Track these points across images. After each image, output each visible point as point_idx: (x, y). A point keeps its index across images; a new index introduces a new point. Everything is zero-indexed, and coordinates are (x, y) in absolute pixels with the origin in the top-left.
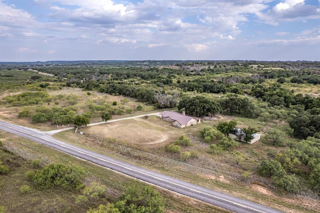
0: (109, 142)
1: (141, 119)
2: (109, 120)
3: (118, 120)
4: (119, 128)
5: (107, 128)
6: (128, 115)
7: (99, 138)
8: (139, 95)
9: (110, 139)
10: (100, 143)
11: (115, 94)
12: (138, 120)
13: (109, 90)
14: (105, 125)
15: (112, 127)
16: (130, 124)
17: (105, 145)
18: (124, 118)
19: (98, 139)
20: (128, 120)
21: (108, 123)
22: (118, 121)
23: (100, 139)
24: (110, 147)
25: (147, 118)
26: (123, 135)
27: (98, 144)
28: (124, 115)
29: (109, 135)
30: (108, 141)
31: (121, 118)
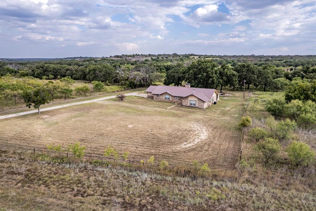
0: (57, 158)
1: (112, 101)
2: (44, 103)
3: (65, 106)
4: (73, 120)
5: (41, 122)
6: (83, 98)
7: (19, 151)
8: (90, 72)
9: (58, 149)
10: (23, 169)
11: (48, 78)
12: (107, 103)
13: (36, 73)
14: (35, 117)
15: (55, 119)
16: (95, 111)
17: (44, 172)
18: (75, 102)
19: (14, 153)
20: (85, 104)
21: (43, 113)
22: (64, 108)
23: (19, 154)
24: (67, 177)
25: (122, 100)
26: (92, 134)
27: (13, 173)
28: (73, 98)
29: (51, 139)
30: (53, 155)
31: (68, 103)
